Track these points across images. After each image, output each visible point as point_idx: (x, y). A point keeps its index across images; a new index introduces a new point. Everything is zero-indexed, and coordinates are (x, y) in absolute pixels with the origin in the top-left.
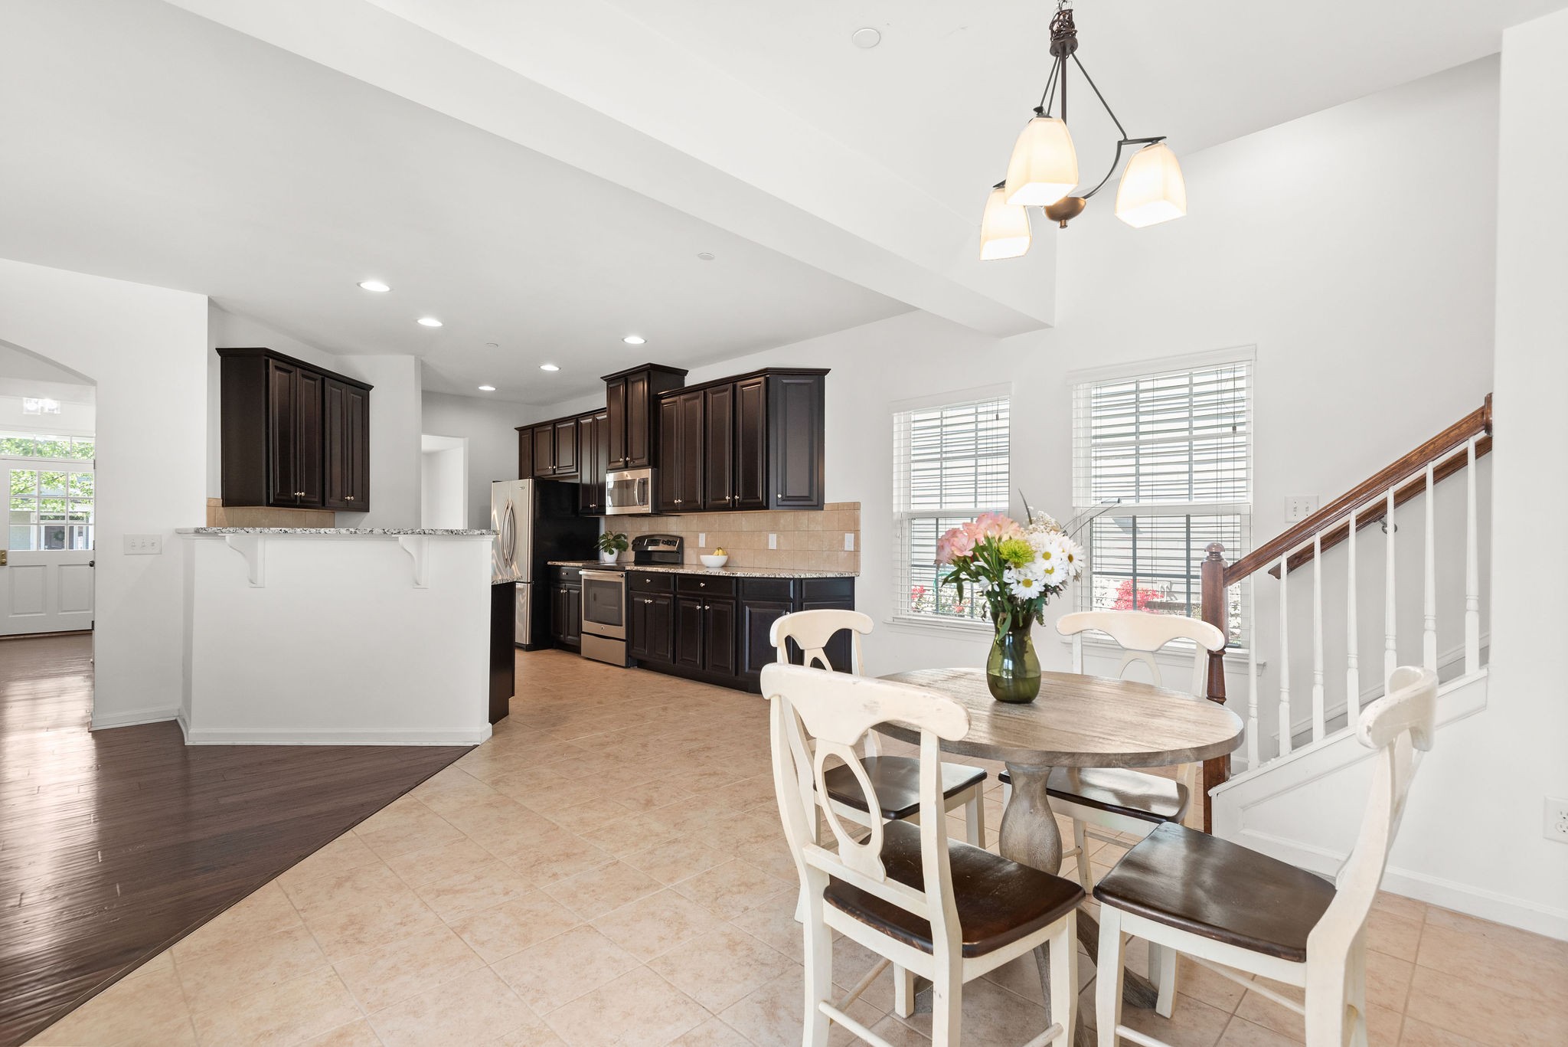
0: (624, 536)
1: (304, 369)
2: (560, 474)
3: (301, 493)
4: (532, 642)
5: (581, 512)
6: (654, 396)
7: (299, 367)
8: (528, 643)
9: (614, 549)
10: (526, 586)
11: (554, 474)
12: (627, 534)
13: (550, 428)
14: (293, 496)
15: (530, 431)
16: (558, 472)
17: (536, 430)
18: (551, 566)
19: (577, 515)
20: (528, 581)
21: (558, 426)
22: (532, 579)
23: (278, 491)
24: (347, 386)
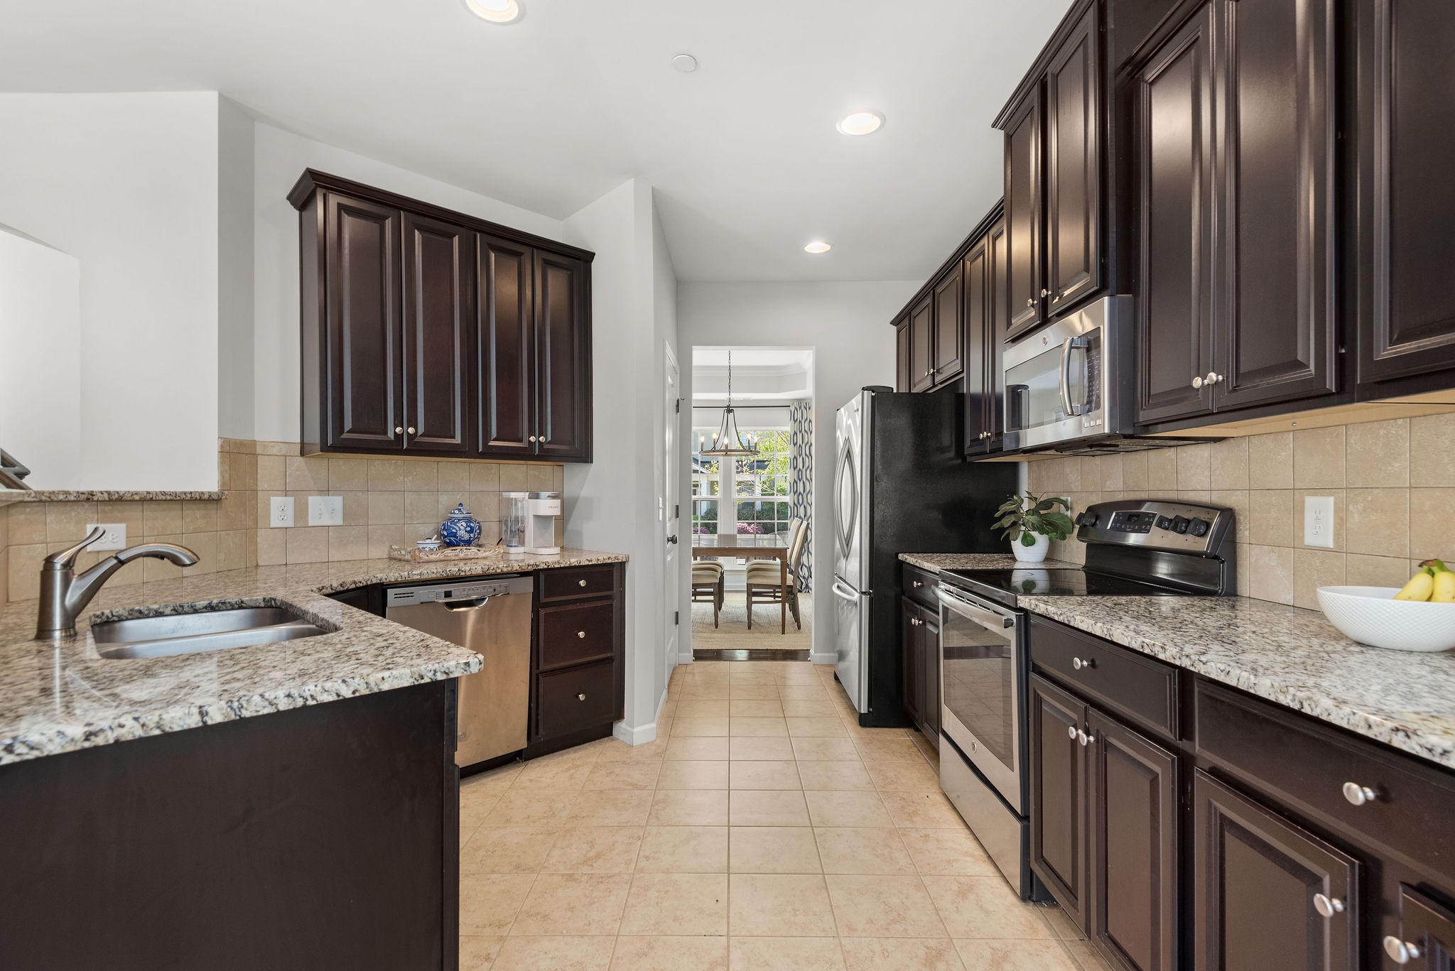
0: (1064, 503)
1: (418, 214)
2: (941, 383)
3: (411, 430)
4: (871, 710)
5: (967, 451)
6: (1117, 73)
7: (405, 210)
8: (864, 710)
9: (1035, 534)
10: (861, 598)
11: (934, 386)
12: (1069, 499)
13: (928, 301)
14: (391, 435)
15: (907, 319)
16: (938, 379)
17: (914, 313)
18: (902, 562)
19: (964, 459)
20: (863, 590)
21: (939, 290)
22: (871, 587)
23: (348, 425)
24: (535, 251)
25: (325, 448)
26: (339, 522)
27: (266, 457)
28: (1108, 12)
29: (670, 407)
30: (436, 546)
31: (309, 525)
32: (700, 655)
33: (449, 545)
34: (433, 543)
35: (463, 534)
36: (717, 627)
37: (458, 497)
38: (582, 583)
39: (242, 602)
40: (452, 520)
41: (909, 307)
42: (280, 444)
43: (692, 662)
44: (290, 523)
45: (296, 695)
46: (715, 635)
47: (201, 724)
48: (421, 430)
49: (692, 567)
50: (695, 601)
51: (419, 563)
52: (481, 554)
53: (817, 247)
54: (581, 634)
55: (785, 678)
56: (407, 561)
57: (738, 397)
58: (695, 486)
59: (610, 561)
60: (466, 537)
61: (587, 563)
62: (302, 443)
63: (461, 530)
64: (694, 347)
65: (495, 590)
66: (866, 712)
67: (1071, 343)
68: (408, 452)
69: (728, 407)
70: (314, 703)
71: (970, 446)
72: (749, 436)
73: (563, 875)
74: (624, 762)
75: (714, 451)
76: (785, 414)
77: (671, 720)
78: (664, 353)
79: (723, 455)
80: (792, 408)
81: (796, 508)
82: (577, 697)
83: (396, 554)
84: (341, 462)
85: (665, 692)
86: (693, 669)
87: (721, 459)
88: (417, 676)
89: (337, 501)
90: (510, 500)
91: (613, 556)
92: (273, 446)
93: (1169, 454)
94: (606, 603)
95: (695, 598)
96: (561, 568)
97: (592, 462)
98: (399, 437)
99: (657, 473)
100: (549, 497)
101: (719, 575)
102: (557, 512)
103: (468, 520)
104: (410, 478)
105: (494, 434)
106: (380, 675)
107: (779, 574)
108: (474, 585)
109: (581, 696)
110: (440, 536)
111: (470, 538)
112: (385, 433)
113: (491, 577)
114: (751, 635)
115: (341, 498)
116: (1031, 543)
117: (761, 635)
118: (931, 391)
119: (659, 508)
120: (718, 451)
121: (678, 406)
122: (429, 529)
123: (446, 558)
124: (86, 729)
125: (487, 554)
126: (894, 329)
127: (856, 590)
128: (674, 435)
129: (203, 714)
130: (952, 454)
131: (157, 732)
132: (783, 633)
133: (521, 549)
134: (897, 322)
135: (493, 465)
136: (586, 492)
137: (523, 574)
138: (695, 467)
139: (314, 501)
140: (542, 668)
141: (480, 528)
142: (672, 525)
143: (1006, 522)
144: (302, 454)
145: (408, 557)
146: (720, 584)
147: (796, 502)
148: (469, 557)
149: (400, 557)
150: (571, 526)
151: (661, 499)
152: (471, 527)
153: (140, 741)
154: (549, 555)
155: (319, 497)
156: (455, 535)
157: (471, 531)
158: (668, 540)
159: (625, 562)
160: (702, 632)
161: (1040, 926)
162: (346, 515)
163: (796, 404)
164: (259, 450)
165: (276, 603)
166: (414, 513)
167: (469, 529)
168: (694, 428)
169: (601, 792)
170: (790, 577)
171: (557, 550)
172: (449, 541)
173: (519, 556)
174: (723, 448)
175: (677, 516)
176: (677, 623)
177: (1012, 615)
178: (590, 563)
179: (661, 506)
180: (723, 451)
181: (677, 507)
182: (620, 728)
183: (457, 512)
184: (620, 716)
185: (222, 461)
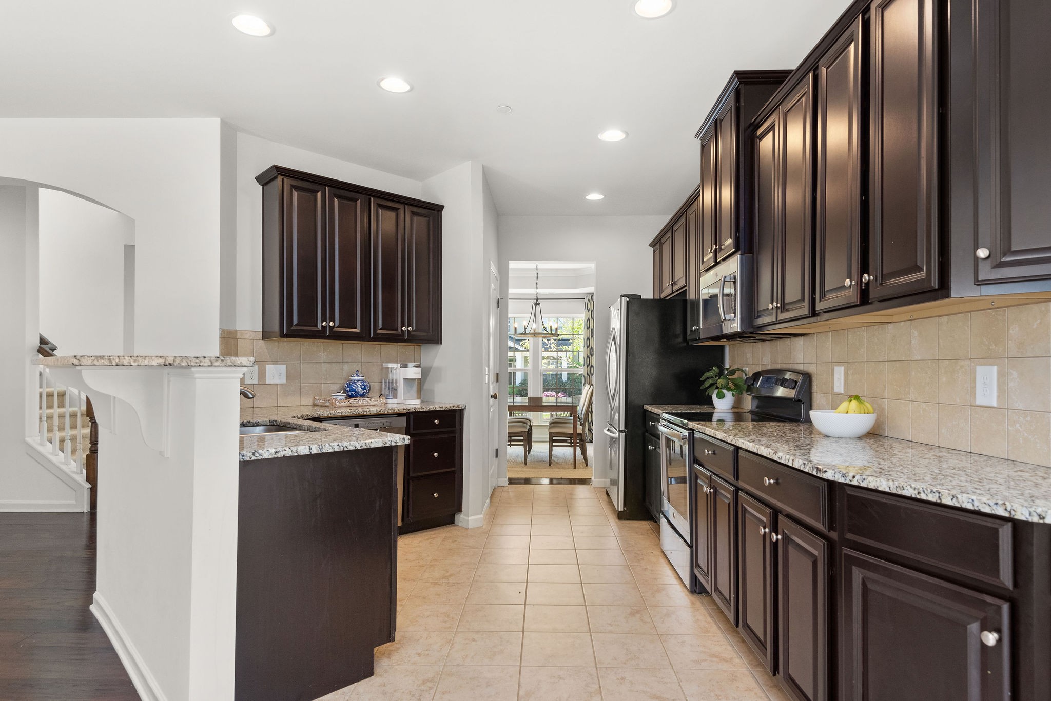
0: (742, 371)
1: (337, 188)
2: (677, 291)
3: (331, 324)
4: (626, 509)
5: (689, 338)
6: (745, 130)
7: (328, 186)
8: (621, 508)
9: (724, 391)
10: (619, 435)
11: (673, 293)
12: (747, 369)
13: (669, 234)
14: (320, 327)
15: (658, 244)
16: (675, 288)
17: (662, 241)
18: (646, 411)
19: (688, 343)
20: (621, 429)
21: (675, 228)
22: (626, 427)
23: (295, 321)
24: (406, 207)
25: (282, 335)
26: (284, 382)
27: (243, 340)
28: (741, 96)
29: (493, 304)
30: (344, 397)
31: (267, 383)
32: (512, 481)
33: (351, 397)
34: (341, 396)
35: (359, 389)
36: (526, 464)
37: (355, 366)
38: (436, 422)
39: (258, 422)
40: (353, 381)
41: (660, 236)
42: (251, 332)
43: (507, 485)
44: (256, 382)
45: (341, 445)
46: (525, 469)
47: (309, 453)
48: (337, 324)
49: (508, 421)
50: (510, 445)
51: (335, 407)
52: (372, 403)
53: (595, 196)
54: (436, 455)
55: (572, 494)
56: (327, 406)
57: (543, 291)
58: (510, 360)
59: (454, 408)
60: (362, 392)
61: (439, 409)
62: (263, 331)
63: (359, 388)
64: (510, 262)
65: (383, 424)
66: (622, 510)
67: (725, 279)
68: (329, 338)
69: (537, 299)
70: (347, 449)
71: (690, 335)
72: (551, 323)
73: (432, 583)
74: (463, 536)
75: (524, 334)
76: (581, 305)
77: (493, 516)
78: (489, 269)
79: (532, 337)
80: (586, 300)
81: (588, 377)
82: (433, 495)
83: (318, 402)
84: (285, 344)
85: (488, 500)
86: (508, 489)
87: (531, 339)
88: (384, 442)
89: (282, 368)
90: (388, 368)
91: (456, 405)
92: (246, 334)
93: (787, 342)
94: (451, 435)
95: (510, 443)
96: (423, 412)
97: (441, 343)
98: (324, 328)
99: (484, 351)
100: (414, 366)
101: (528, 427)
102: (419, 376)
103: (363, 381)
104: (326, 354)
105: (380, 326)
106: (370, 441)
107: (572, 425)
108: (371, 421)
109: (435, 494)
110: (345, 391)
111: (364, 392)
112: (316, 326)
113: (380, 416)
114: (551, 470)
115: (285, 366)
116: (722, 397)
117: (557, 470)
118: (668, 298)
119: (486, 374)
120: (528, 334)
121: (498, 303)
122: (337, 387)
123: (351, 405)
124: (275, 450)
125: (375, 403)
126: (651, 249)
127: (617, 430)
128: (496, 323)
129: (310, 449)
130: (680, 340)
131: (296, 454)
132: (575, 468)
133: (395, 401)
134: (653, 245)
135: (377, 345)
136: (437, 363)
137: (400, 415)
138: (511, 344)
139: (270, 368)
140: (411, 474)
141: (370, 387)
142: (494, 387)
143: (707, 384)
144: (264, 338)
145: (327, 404)
146: (530, 433)
147: (589, 373)
148: (365, 404)
149: (321, 404)
150: (426, 386)
151: (487, 368)
152: (365, 385)
153: (291, 457)
154: (414, 404)
155: (272, 366)
156: (354, 390)
157: (364, 389)
158: (491, 397)
159: (463, 410)
160: (515, 467)
161: (698, 604)
162: (288, 377)
163: (589, 297)
164: (238, 336)
165: (276, 423)
166: (328, 376)
167: (363, 387)
168: (510, 315)
169: (450, 549)
170: (580, 428)
171: (419, 401)
172: (351, 394)
173: (394, 405)
174: (532, 331)
175: (497, 381)
176: (497, 457)
177: (686, 433)
178: (442, 409)
179: (487, 373)
180: (532, 334)
181: (498, 374)
182: (460, 518)
183: (355, 376)
184: (460, 510)
185: (222, 343)
